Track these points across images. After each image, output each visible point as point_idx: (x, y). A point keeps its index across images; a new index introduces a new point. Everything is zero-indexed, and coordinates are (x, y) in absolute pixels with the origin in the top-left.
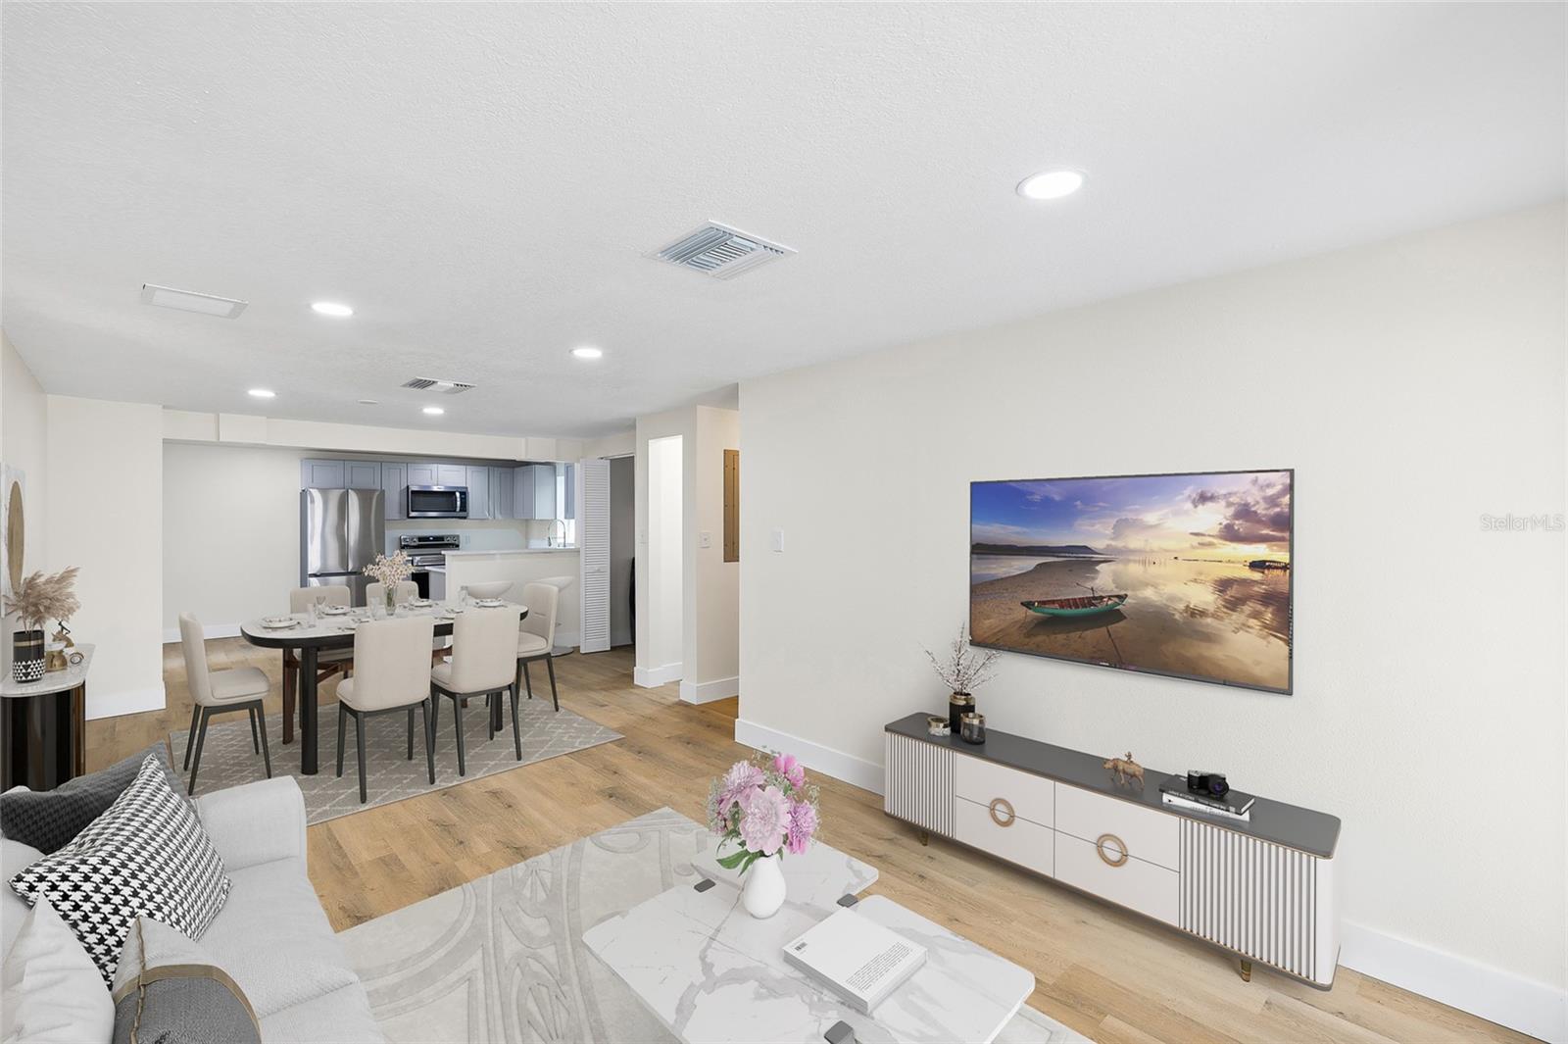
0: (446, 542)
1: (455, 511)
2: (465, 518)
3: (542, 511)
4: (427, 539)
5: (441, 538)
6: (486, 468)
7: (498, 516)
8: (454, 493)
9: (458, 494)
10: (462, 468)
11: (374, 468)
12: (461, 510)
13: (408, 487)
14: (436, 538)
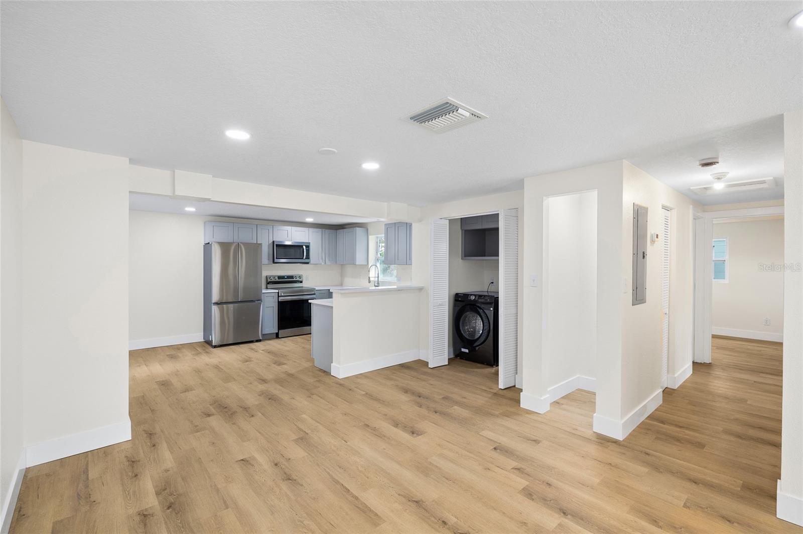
0: (295, 279)
1: (303, 259)
2: (308, 263)
3: (360, 259)
4: (283, 277)
5: (292, 277)
6: (321, 230)
7: (328, 262)
8: (302, 246)
9: (304, 247)
10: (306, 229)
11: (252, 228)
12: (306, 258)
13: (273, 242)
14: (289, 277)
